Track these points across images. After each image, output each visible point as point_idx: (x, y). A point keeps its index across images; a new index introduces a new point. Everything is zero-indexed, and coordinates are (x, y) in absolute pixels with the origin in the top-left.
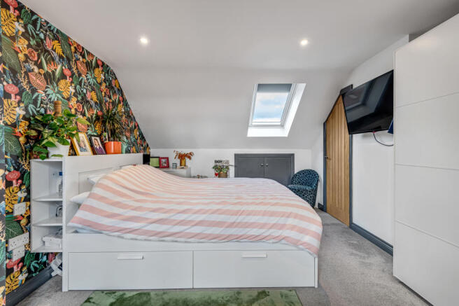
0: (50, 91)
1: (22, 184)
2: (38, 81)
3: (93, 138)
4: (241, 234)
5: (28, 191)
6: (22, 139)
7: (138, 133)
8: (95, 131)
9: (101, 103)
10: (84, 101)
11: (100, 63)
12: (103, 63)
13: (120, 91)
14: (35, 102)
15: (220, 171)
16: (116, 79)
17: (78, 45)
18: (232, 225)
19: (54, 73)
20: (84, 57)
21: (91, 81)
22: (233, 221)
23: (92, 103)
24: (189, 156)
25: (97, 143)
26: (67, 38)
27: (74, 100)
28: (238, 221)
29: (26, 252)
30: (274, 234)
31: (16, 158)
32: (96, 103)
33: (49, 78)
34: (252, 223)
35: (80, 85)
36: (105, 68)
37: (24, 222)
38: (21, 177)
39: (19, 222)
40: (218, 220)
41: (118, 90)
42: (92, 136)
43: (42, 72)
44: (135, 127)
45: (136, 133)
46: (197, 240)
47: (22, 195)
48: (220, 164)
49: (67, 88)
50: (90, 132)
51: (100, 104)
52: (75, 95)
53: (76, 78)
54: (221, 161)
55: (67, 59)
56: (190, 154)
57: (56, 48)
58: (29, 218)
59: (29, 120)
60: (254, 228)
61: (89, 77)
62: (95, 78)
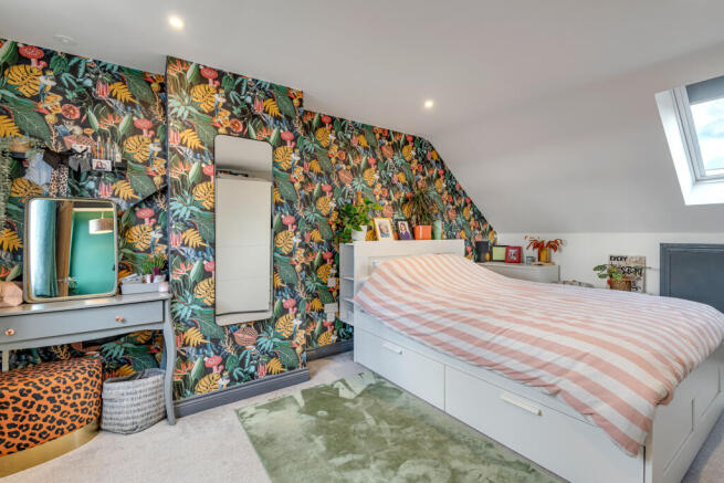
0: (355, 183)
1: (334, 263)
2: (345, 176)
3: (399, 223)
4: (495, 361)
5: (338, 269)
6: (334, 227)
7: (471, 213)
8: (403, 215)
9: (410, 183)
10: (390, 185)
11: (410, 139)
12: (414, 138)
13: (440, 162)
14: (343, 195)
15: (622, 276)
16: (433, 149)
17: (384, 130)
18: (485, 345)
19: (359, 165)
20: (389, 139)
21: (398, 162)
22: (487, 339)
23: (400, 185)
24: (554, 245)
25: (404, 228)
26: (371, 129)
27: (379, 186)
28: (494, 342)
29: (336, 319)
30: (543, 379)
31: (329, 241)
32: (404, 185)
33: (355, 172)
34: (512, 352)
35: (386, 169)
36: (417, 141)
37: (335, 293)
38: (333, 257)
39: (331, 292)
40: (470, 333)
41: (437, 162)
42: (397, 220)
43: (349, 167)
44: (466, 205)
45: (468, 212)
46: (443, 351)
47: (333, 271)
48: (622, 264)
49: (372, 176)
50: (396, 217)
51: (409, 185)
52: (380, 181)
53: (381, 164)
54: (623, 258)
55: (371, 149)
56: (556, 241)
57: (361, 141)
58: (338, 291)
59: (338, 211)
60: (514, 358)
61: (396, 158)
62: (403, 158)
